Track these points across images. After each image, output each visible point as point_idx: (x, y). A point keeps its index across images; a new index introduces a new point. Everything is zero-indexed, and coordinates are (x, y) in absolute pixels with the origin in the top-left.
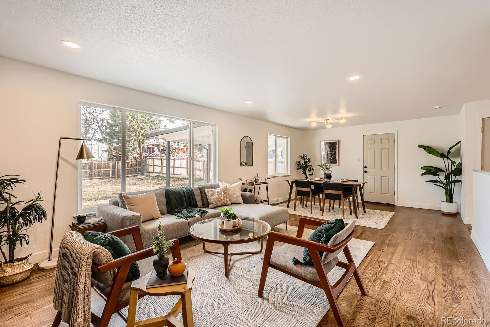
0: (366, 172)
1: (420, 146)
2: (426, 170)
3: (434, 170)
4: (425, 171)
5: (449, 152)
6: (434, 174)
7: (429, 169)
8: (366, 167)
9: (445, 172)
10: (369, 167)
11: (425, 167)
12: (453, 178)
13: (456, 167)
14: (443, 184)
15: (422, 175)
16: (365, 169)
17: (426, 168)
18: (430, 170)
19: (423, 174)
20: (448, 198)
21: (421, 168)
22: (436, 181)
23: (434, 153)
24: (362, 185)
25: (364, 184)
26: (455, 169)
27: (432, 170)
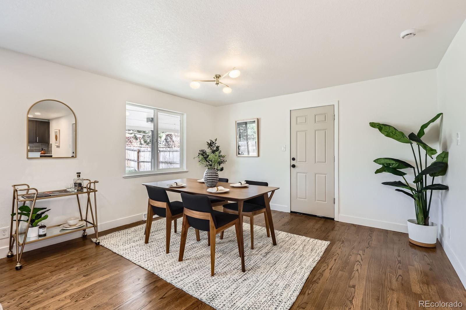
0: (294, 166)
1: (373, 125)
2: (383, 164)
3: (395, 165)
4: (381, 166)
5: (421, 132)
6: (395, 172)
7: (387, 164)
8: (294, 159)
9: (414, 168)
10: (298, 159)
11: (381, 160)
12: (429, 180)
13: (435, 160)
14: (412, 189)
15: (376, 173)
16: (293, 163)
17: (383, 161)
18: (390, 164)
19: (378, 171)
20: (421, 216)
21: (375, 161)
22: (399, 184)
23: (395, 136)
24: (269, 194)
25: (273, 192)
26: (434, 164)
27: (393, 164)
